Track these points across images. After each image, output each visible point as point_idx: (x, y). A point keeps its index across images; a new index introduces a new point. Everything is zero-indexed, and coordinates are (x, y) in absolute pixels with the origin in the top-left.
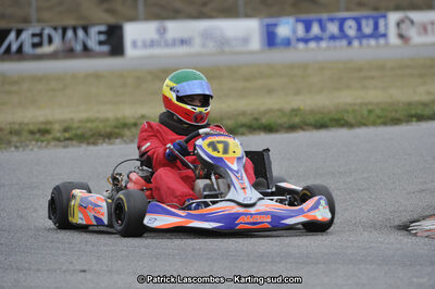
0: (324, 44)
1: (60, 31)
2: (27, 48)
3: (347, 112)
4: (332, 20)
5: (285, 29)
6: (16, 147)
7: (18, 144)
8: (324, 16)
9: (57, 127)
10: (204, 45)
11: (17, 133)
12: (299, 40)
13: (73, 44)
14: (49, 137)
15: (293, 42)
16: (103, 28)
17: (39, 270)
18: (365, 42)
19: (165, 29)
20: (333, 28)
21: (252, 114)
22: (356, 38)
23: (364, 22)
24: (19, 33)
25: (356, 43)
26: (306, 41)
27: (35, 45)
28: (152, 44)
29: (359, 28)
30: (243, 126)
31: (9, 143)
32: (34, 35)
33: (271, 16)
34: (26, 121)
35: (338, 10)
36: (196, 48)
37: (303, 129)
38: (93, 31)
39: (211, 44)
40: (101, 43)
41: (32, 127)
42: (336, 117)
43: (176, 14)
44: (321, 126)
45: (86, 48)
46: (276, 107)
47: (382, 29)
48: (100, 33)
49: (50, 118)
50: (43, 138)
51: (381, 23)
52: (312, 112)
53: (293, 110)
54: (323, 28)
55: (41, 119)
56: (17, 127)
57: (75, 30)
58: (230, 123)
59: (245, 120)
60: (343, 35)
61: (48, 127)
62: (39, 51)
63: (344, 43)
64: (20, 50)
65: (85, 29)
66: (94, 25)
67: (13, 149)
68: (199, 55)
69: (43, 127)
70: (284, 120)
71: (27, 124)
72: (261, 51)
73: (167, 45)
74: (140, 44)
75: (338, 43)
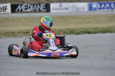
0: (105, 10)
1: (33, 5)
2: (24, 10)
3: (111, 28)
4: (107, 3)
5: (94, 6)
6: (20, 37)
7: (20, 36)
8: (105, 2)
9: (31, 32)
10: (72, 10)
11: (20, 33)
12: (98, 8)
13: (36, 9)
14: (29, 34)
15: (97, 9)
16: (45, 5)
17: (24, 70)
19: (61, 5)
20: (108, 5)
21: (84, 29)
22: (114, 8)
24: (21, 5)
25: (114, 10)
26: (100, 9)
27: (26, 9)
28: (58, 9)
30: (82, 32)
31: (18, 36)
32: (25, 6)
33: (91, 2)
34: (22, 30)
35: (109, 1)
36: (70, 10)
37: (99, 33)
38: (42, 5)
39: (74, 9)
40: (44, 9)
41: (24, 31)
42: (108, 30)
43: (65, 1)
44: (104, 32)
45: (40, 10)
46: (91, 27)
48: (44, 6)
49: (29, 29)
50: (27, 34)
52: (101, 28)
53: (96, 28)
54: (105, 5)
55: (27, 29)
56: (20, 31)
57: (37, 5)
58: (78, 31)
59: (82, 30)
60: (110, 7)
61: (29, 31)
62: (27, 10)
63: (111, 9)
64: (21, 10)
65: (40, 5)
66: (42, 4)
67: (19, 37)
68: (70, 12)
69: (27, 31)
70: (93, 30)
71: (23, 31)
72: (88, 11)
73: (62, 9)
74: (54, 9)
75: (109, 9)
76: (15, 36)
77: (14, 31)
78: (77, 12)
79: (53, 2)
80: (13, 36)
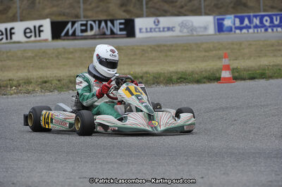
0: (251, 31)
1: (97, 23)
4: (256, 16)
5: (228, 21)
8: (252, 14)
10: (181, 31)
12: (237, 28)
13: (105, 30)
15: (233, 29)
16: (123, 21)
18: (275, 29)
19: (158, 22)
20: (257, 21)
22: (270, 27)
23: (275, 18)
24: (73, 23)
25: (270, 30)
26: (241, 29)
27: (82, 31)
28: (151, 30)
29: (272, 21)
32: (82, 25)
33: (220, 14)
35: (260, 12)
36: (177, 33)
39: (185, 31)
40: (121, 30)
43: (165, 13)
45: (112, 32)
48: (120, 24)
52: (245, 69)
53: (234, 69)
54: (250, 21)
57: (106, 22)
60: (262, 25)
62: (85, 34)
63: (263, 30)
64: (74, 34)
65: (112, 22)
66: (117, 19)
67: (71, 91)
72: (215, 34)
73: (160, 31)
74: (144, 30)
75: (259, 30)
76: (62, 88)
77: (60, 77)
78: (192, 35)
79: (140, 16)
80: (59, 89)
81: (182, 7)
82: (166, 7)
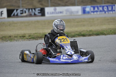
0: (98, 13)
1: (28, 10)
2: (19, 14)
3: (104, 31)
4: (100, 6)
5: (88, 9)
6: (16, 41)
7: (17, 40)
8: (98, 5)
9: (27, 35)
10: (66, 13)
11: (16, 37)
12: (92, 12)
13: (31, 13)
14: (25, 38)
15: (90, 12)
17: (22, 73)
18: (109, 12)
19: (56, 9)
20: (101, 9)
21: (79, 32)
22: (107, 11)
23: (109, 7)
24: (17, 10)
25: (107, 13)
26: (94, 12)
27: (21, 13)
28: (53, 13)
29: (108, 9)
30: (77, 35)
31: (14, 39)
32: (21, 11)
34: (19, 34)
35: (102, 4)
36: (64, 14)
37: (93, 36)
38: (37, 10)
39: (68, 13)
41: (20, 35)
42: (101, 32)
43: (59, 5)
44: (97, 35)
45: (35, 14)
46: (86, 30)
47: (114, 9)
48: (39, 10)
49: (25, 33)
50: (23, 38)
51: (114, 7)
52: (95, 31)
53: (90, 31)
54: (98, 8)
55: (23, 33)
56: (16, 35)
57: (32, 9)
58: (73, 34)
59: (77, 33)
60: (103, 10)
61: (25, 35)
62: (22, 15)
63: (104, 12)
64: (17, 15)
65: (35, 9)
66: (37, 8)
67: (15, 41)
68: (65, 16)
69: (23, 35)
70: (88, 33)
71: (19, 35)
72: (82, 15)
73: (56, 13)
74: (49, 13)
75: (102, 13)
76: (11, 40)
77: (11, 35)
78: (71, 15)
79: (47, 6)
80: (10, 40)
81: (67, 2)
82: (59, 2)
